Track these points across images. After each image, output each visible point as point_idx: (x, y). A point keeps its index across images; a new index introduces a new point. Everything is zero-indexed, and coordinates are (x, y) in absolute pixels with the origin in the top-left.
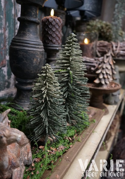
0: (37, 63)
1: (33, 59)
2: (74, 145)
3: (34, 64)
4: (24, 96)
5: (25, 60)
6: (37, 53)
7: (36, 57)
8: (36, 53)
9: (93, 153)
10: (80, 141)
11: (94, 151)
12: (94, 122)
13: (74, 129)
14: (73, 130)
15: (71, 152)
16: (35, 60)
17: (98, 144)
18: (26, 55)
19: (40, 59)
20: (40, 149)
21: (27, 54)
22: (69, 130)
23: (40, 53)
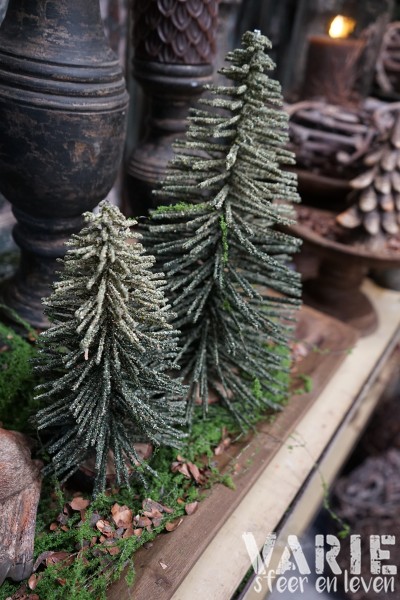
0: (87, 162)
1: (72, 144)
2: (204, 507)
3: (77, 164)
4: (47, 277)
5: (36, 149)
6: (87, 118)
7: (84, 137)
8: (85, 121)
9: (279, 517)
10: (232, 484)
11: (284, 505)
12: (307, 391)
13: (222, 421)
14: (216, 425)
15: (186, 537)
16: (79, 150)
17: (304, 477)
18: (38, 128)
19: (102, 145)
20: (72, 512)
21: (42, 124)
22: (199, 429)
23: (104, 117)
